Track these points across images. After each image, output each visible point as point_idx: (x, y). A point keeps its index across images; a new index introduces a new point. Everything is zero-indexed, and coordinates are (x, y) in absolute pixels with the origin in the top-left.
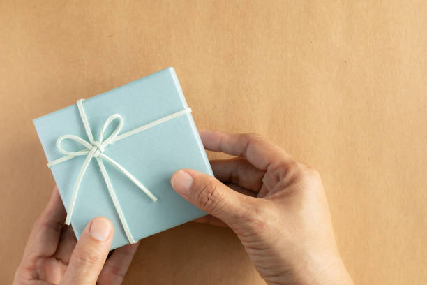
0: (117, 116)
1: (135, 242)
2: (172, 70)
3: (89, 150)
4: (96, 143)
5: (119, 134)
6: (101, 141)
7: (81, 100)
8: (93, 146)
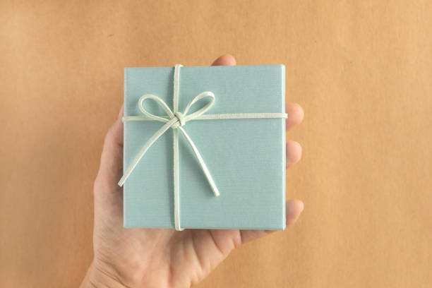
0: (210, 94)
1: (180, 229)
2: (283, 67)
3: (170, 119)
4: (179, 114)
5: (205, 114)
6: (185, 113)
7: (181, 66)
8: (175, 116)
